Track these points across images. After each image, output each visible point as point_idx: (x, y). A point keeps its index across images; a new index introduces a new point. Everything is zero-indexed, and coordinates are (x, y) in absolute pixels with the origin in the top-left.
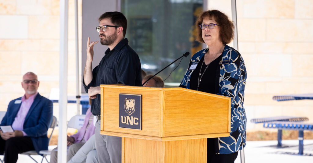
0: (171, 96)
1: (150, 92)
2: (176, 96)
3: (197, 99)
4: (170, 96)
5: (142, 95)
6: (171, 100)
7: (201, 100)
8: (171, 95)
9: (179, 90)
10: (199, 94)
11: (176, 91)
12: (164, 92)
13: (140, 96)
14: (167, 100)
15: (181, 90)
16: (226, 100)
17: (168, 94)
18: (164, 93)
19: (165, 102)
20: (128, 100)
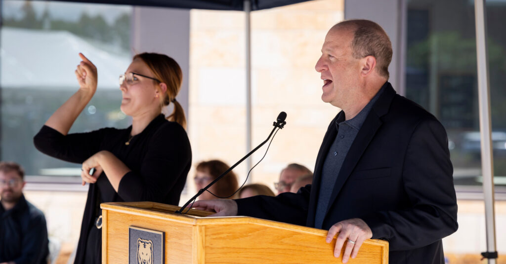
0: (224, 238)
1: (178, 226)
2: (238, 238)
3: (294, 245)
4: (220, 238)
5: (164, 233)
6: (223, 248)
7: (307, 247)
8: (222, 236)
9: (245, 224)
10: (299, 234)
11: (237, 225)
12: (203, 228)
13: (160, 235)
14: (212, 248)
15: (250, 223)
16: (377, 246)
17: (215, 234)
18: (201, 231)
19: (206, 254)
20: (142, 242)
